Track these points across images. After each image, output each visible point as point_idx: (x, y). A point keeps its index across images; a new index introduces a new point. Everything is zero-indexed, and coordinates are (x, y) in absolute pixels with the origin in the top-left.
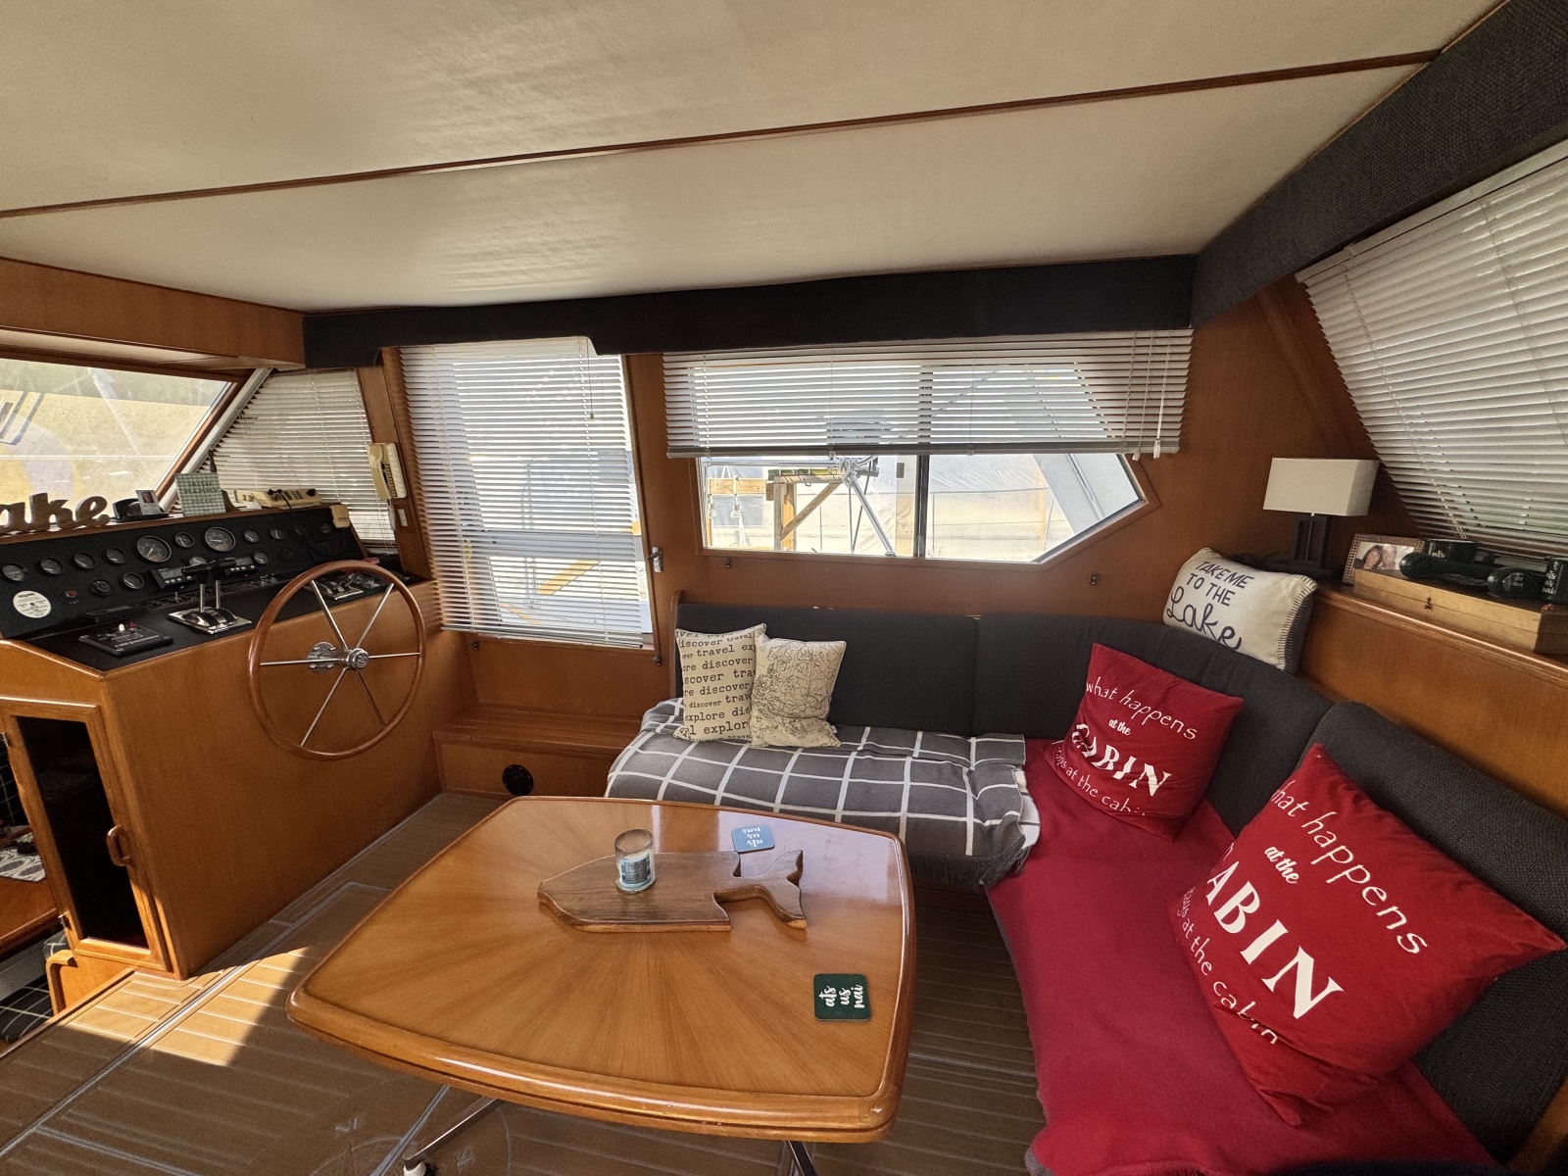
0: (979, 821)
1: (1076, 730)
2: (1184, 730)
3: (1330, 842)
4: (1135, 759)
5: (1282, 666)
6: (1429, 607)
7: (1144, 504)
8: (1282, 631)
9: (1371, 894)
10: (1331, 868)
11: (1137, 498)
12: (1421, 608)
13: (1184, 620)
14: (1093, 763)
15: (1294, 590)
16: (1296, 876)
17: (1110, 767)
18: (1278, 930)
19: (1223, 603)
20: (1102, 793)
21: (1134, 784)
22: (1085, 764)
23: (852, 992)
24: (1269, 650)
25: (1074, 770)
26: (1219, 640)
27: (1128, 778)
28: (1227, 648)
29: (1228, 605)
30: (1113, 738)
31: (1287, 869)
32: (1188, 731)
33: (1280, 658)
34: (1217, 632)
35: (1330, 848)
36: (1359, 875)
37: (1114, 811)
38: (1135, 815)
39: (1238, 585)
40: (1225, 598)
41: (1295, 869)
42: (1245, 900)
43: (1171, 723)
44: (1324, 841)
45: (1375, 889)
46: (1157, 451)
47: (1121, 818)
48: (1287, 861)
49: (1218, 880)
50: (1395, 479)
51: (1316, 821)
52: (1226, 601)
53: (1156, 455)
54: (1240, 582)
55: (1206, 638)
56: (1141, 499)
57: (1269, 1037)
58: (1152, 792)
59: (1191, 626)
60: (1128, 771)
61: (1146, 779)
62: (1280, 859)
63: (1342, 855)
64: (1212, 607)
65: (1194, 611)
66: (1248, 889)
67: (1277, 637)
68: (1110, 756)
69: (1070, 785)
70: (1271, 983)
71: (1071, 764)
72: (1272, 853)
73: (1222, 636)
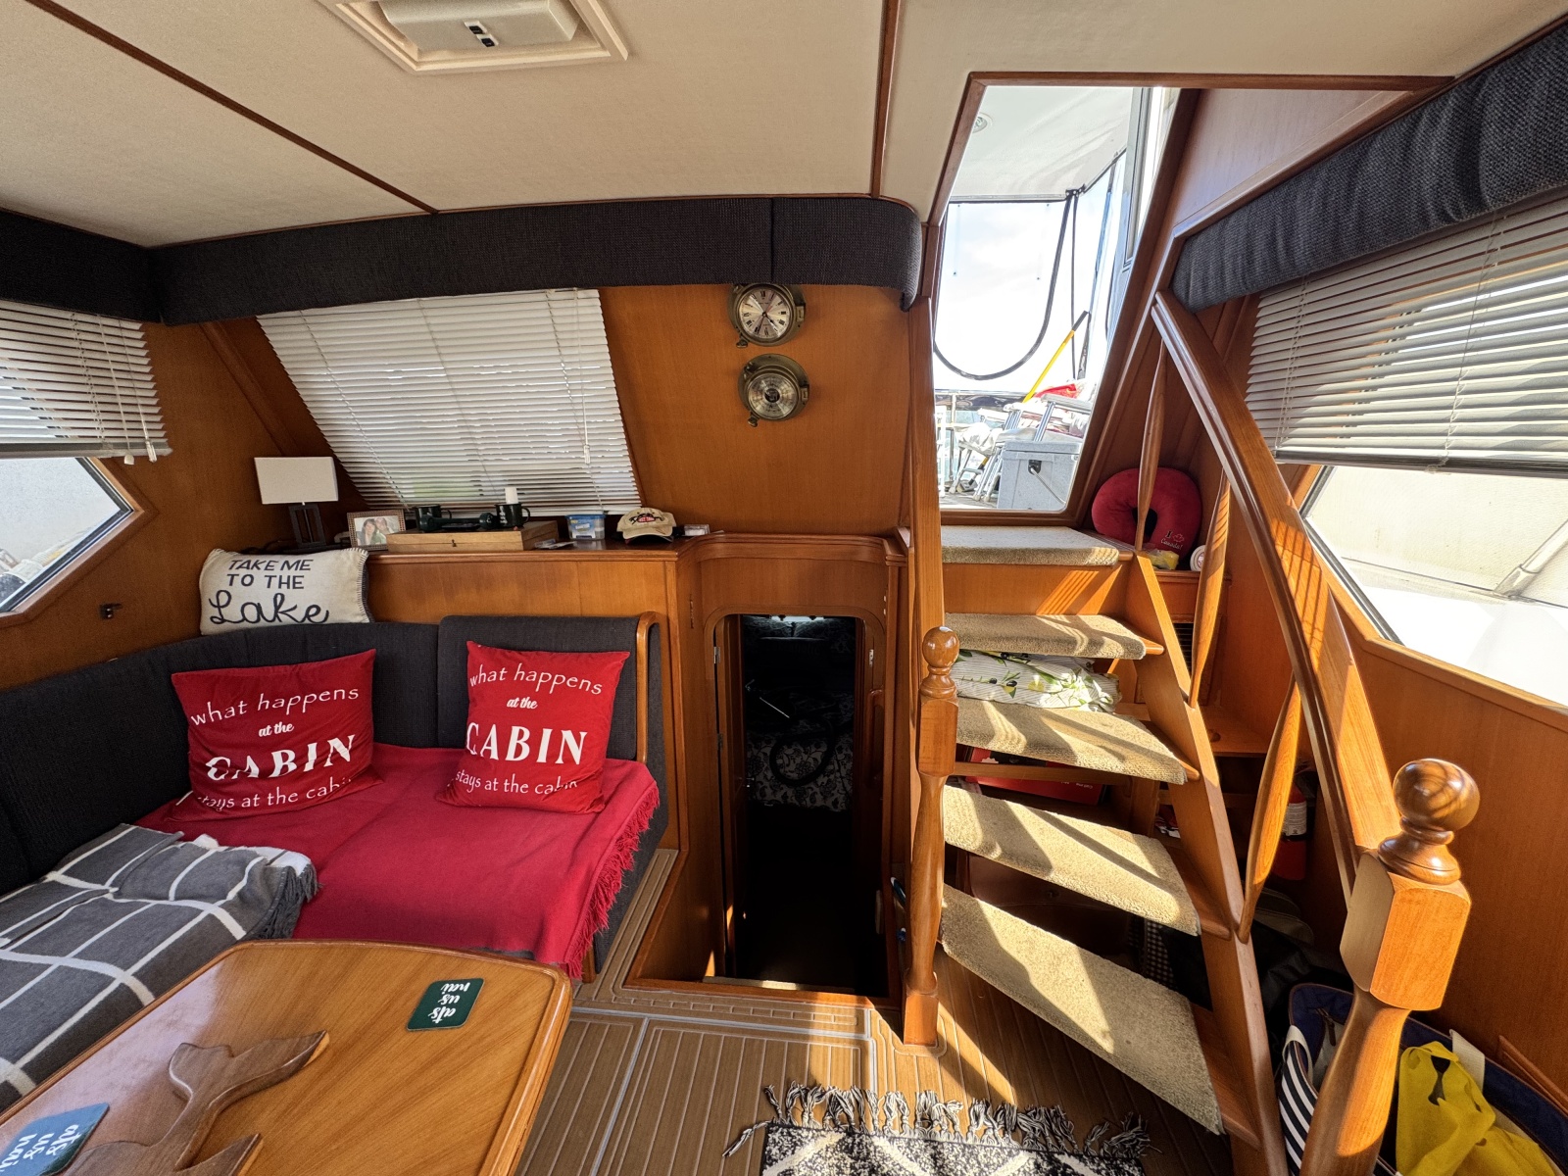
0: (222, 902)
1: (209, 768)
2: (347, 694)
3: (535, 676)
4: (315, 744)
5: (367, 621)
6: (455, 545)
7: (137, 516)
8: (357, 595)
9: (571, 682)
10: (546, 686)
11: (118, 509)
12: (450, 547)
13: (244, 619)
14: (272, 776)
15: (354, 559)
16: (535, 703)
17: (292, 767)
18: (547, 733)
19: (294, 587)
20: (302, 792)
21: (328, 763)
22: (265, 783)
23: (447, 992)
24: (353, 612)
25: (252, 797)
26: (304, 620)
27: (319, 763)
28: (316, 625)
29: (302, 588)
30: (278, 742)
31: (528, 703)
32: (351, 693)
33: (363, 615)
34: (299, 615)
35: (538, 678)
36: (559, 679)
37: (326, 796)
38: (345, 786)
39: (301, 569)
40: (294, 583)
41: (531, 700)
42: (519, 736)
43: (332, 695)
44: (532, 678)
45: (571, 679)
46: (152, 454)
47: (335, 797)
48: (524, 700)
49: (489, 744)
50: (349, 470)
51: (518, 673)
52: (297, 585)
53: (153, 458)
54: (302, 566)
55: (285, 626)
56: (123, 509)
57: (573, 785)
58: (347, 758)
59: (258, 620)
60: (315, 757)
61: (336, 752)
62: (519, 702)
63: (545, 677)
64: (283, 596)
65: (259, 607)
66: (515, 730)
67: (356, 599)
68: (282, 761)
69: (261, 812)
70: (560, 761)
71: (239, 797)
72: (512, 703)
73: (307, 616)
